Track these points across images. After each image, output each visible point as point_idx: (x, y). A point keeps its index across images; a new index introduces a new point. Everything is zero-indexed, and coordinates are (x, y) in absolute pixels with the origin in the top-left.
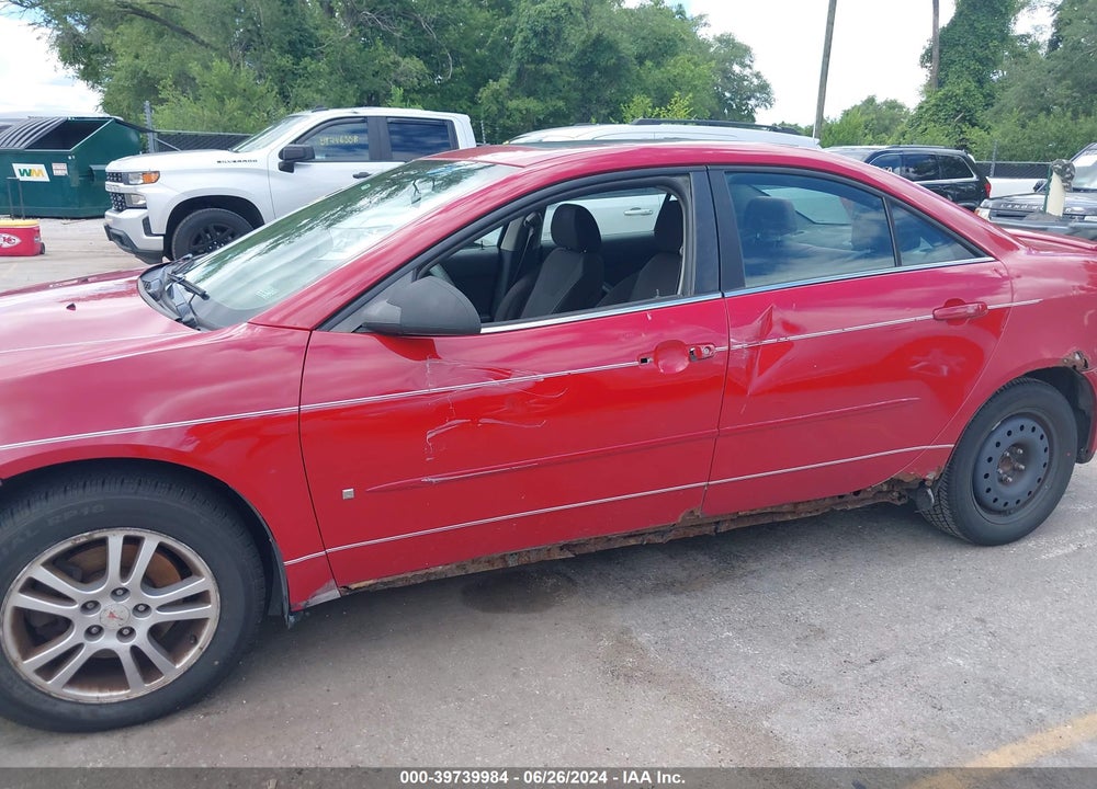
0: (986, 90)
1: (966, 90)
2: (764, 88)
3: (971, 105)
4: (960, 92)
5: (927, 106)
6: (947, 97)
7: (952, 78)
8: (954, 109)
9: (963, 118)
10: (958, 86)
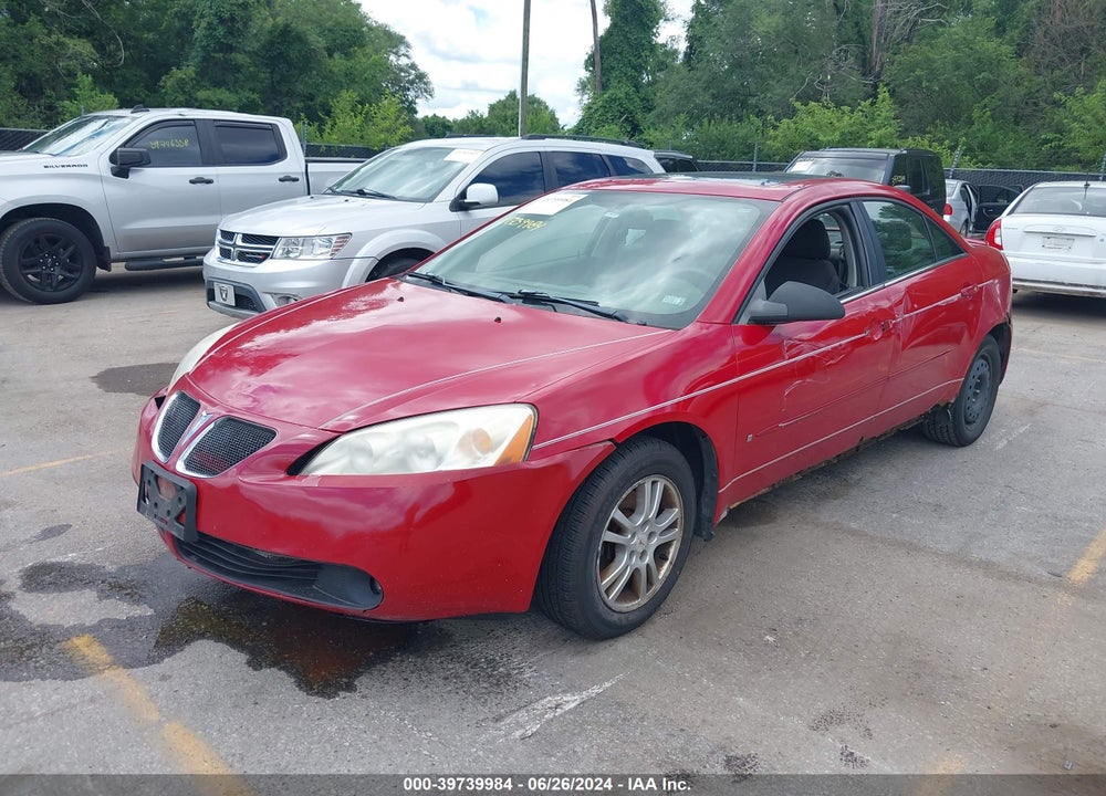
0: (642, 95)
1: (627, 94)
2: (421, 77)
3: (632, 108)
4: (622, 95)
5: (595, 107)
6: (612, 100)
7: (614, 83)
8: (619, 111)
9: (627, 119)
10: (620, 90)
